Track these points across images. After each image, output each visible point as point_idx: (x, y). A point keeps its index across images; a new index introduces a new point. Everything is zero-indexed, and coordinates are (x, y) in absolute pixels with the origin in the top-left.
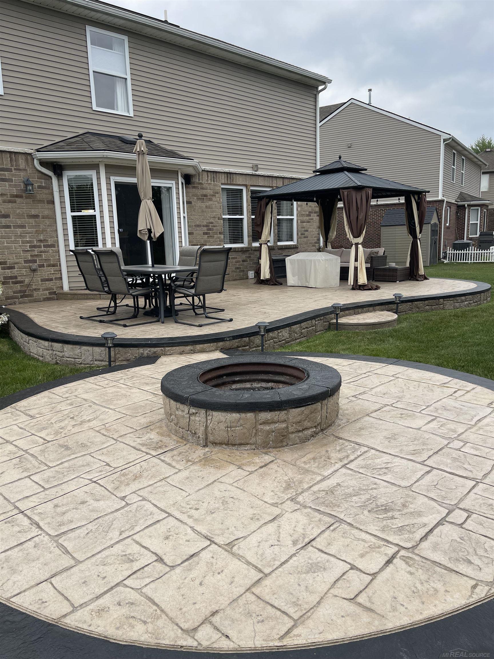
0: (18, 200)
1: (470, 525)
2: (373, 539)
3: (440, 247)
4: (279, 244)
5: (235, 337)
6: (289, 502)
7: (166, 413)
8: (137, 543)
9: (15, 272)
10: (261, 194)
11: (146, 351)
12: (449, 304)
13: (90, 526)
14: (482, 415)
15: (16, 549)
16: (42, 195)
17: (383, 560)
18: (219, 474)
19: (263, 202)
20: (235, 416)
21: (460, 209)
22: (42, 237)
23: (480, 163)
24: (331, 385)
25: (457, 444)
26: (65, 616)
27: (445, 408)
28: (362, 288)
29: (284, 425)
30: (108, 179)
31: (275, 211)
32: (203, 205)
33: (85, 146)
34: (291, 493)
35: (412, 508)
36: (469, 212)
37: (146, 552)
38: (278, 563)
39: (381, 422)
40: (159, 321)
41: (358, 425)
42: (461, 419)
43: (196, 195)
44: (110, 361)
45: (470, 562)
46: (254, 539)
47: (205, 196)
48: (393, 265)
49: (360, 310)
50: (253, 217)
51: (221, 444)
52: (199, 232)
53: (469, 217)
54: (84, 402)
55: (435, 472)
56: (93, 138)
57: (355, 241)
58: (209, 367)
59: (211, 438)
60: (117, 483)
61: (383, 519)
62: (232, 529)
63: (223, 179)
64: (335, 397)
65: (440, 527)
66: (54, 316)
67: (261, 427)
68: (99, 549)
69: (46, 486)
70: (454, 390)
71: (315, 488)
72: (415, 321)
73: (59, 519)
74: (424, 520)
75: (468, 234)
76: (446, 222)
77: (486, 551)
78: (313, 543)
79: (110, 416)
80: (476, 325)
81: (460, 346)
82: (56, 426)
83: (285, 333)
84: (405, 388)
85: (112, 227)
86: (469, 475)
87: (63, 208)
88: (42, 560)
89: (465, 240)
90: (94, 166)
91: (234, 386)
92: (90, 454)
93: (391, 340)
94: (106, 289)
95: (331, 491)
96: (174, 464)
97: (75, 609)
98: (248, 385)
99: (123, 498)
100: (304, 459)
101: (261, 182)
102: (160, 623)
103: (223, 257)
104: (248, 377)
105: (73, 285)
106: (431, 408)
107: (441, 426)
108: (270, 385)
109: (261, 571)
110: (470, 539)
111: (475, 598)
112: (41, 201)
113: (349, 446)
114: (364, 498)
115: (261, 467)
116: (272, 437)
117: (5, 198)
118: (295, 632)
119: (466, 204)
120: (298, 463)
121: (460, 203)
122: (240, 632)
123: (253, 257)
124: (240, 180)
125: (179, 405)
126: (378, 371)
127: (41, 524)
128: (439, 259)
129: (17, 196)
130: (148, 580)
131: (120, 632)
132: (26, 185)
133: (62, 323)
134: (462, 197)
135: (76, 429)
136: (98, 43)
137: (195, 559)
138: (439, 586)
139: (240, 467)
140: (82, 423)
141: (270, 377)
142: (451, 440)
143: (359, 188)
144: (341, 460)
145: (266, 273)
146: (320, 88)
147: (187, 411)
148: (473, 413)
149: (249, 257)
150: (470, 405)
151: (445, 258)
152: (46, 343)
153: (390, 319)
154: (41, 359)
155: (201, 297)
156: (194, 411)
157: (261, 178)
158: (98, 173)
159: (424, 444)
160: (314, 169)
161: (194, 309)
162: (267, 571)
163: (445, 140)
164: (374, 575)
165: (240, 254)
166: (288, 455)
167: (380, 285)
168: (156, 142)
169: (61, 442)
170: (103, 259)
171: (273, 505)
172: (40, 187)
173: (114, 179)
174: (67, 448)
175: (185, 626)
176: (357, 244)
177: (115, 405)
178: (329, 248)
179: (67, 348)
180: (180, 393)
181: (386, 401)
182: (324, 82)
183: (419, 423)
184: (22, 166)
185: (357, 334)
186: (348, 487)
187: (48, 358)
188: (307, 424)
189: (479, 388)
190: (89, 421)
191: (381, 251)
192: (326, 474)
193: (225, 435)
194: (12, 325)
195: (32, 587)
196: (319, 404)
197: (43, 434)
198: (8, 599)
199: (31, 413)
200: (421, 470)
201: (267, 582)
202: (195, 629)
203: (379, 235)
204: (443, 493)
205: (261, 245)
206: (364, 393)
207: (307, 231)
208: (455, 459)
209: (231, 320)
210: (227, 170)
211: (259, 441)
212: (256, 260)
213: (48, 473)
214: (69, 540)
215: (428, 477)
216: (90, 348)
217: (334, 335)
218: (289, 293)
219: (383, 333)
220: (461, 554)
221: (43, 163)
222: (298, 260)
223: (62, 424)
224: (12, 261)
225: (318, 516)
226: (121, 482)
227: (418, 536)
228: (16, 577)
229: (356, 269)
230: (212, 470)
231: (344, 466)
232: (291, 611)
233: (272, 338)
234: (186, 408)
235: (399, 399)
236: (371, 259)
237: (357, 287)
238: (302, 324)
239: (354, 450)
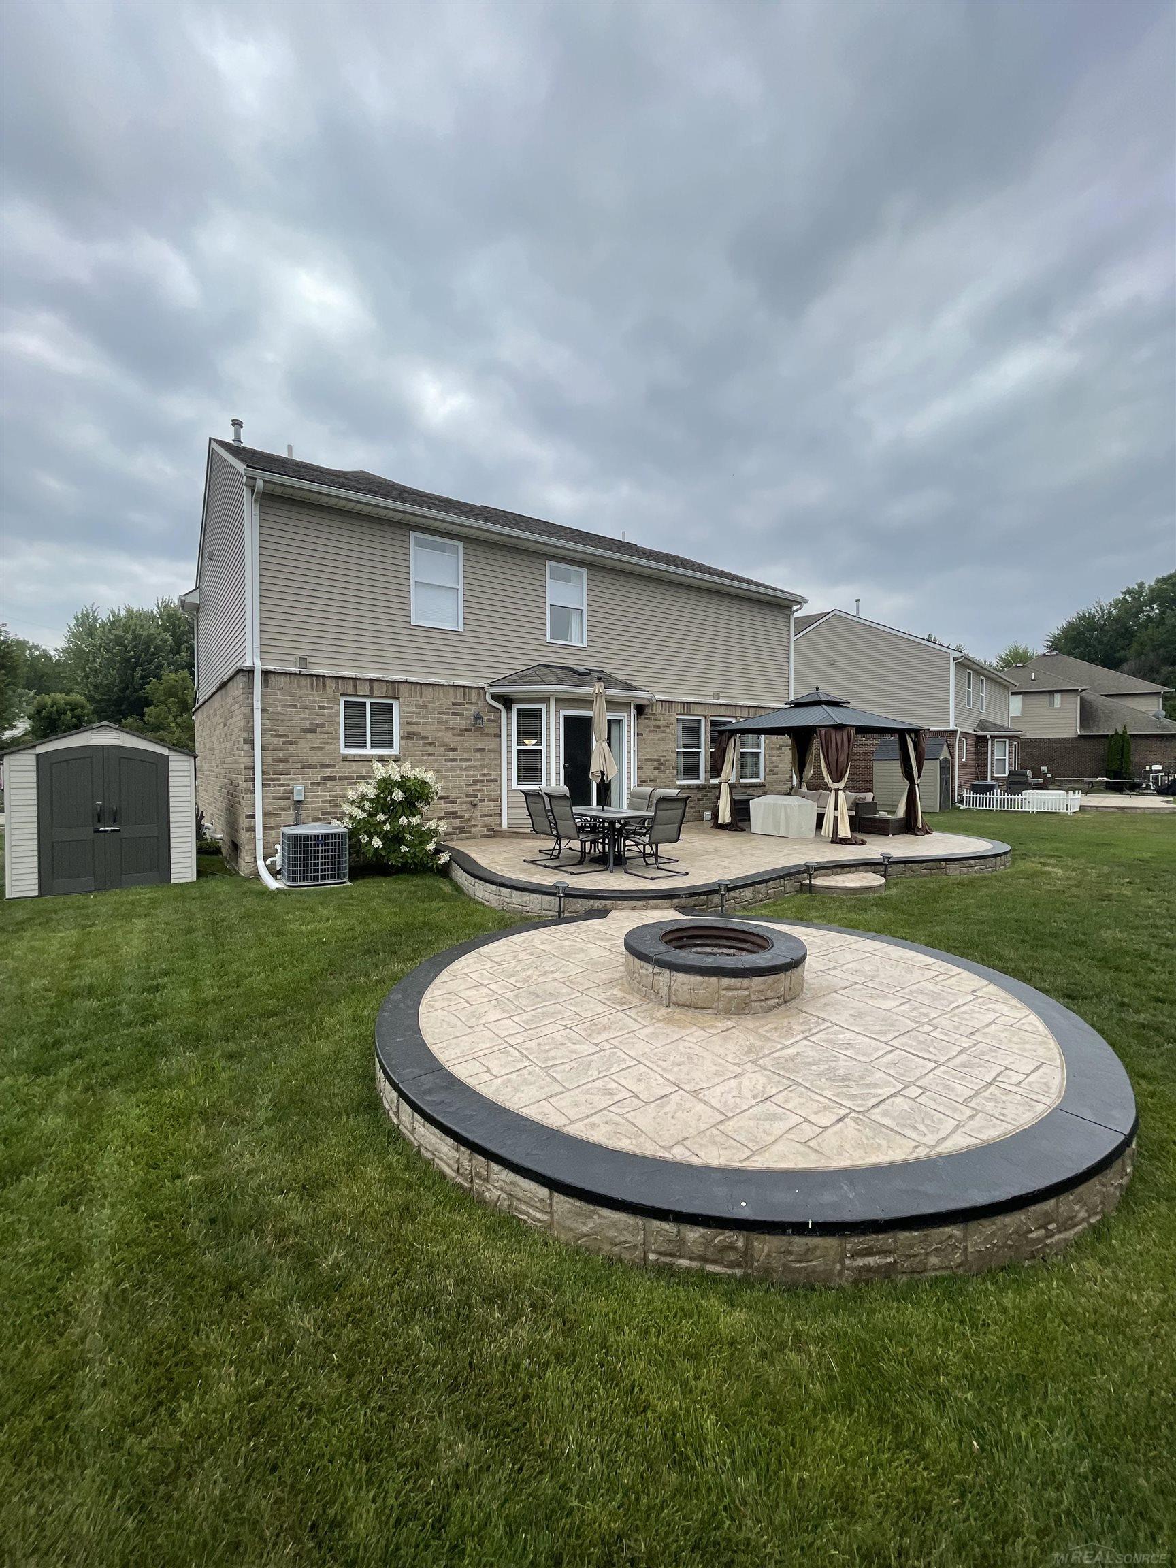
0: (467, 733)
1: (922, 1100)
2: (827, 1102)
3: (953, 788)
4: (743, 781)
5: (691, 895)
6: (750, 1064)
7: (627, 970)
8: (615, 1081)
9: (456, 806)
10: (723, 728)
11: (597, 904)
12: (953, 869)
13: (572, 1063)
14: (961, 1001)
15: (515, 1074)
16: (490, 728)
17: (835, 1118)
18: (682, 1033)
19: (725, 737)
20: (699, 978)
21: (981, 741)
22: (485, 771)
23: (1006, 683)
24: (797, 955)
25: (927, 1028)
26: (564, 1126)
27: (921, 992)
28: (844, 841)
29: (747, 993)
30: (558, 712)
31: (738, 744)
32: (656, 737)
33: (537, 679)
34: (753, 1056)
35: (868, 1080)
36: (993, 745)
37: (623, 1089)
38: (738, 1111)
39: (848, 1000)
40: (606, 870)
41: (824, 1001)
42: (937, 1004)
43: (648, 727)
44: (560, 912)
45: (915, 1128)
46: (718, 1090)
47: (659, 727)
48: (884, 814)
49: (839, 870)
50: (713, 750)
51: (683, 1005)
52: (649, 766)
53: (993, 751)
54: (543, 953)
55: (898, 1052)
56: (547, 671)
57: (834, 786)
58: (670, 928)
59: (674, 999)
60: (589, 1032)
61: (839, 1087)
62: (697, 1080)
63: (679, 709)
64: (799, 969)
65: (893, 1099)
66: (496, 858)
67: (723, 992)
68: (584, 1082)
69: (527, 1027)
70: (936, 973)
71: (776, 1055)
72: (908, 888)
73: (545, 1055)
74: (879, 1091)
75: (992, 773)
76: (960, 757)
77: (933, 1121)
78: (772, 1099)
79: (573, 970)
80: (984, 898)
81: (960, 923)
82: (523, 974)
83: (748, 893)
84: (880, 966)
85: (558, 762)
86: (934, 1058)
87: (509, 741)
88: (537, 1084)
89: (989, 782)
90: (546, 700)
91: (694, 950)
92: (559, 1003)
93: (874, 908)
94: (554, 832)
95: (791, 1058)
96: (639, 1019)
97: (572, 1122)
98: (708, 950)
99: (597, 1045)
100: (766, 1028)
101: (722, 711)
102: (642, 1139)
103: (681, 805)
104: (709, 942)
105: (512, 822)
106: (906, 990)
107: (914, 1009)
108: (732, 951)
109: (724, 1114)
110: (920, 1110)
111: (915, 1155)
112: (488, 735)
113: (813, 1020)
114: (822, 1067)
115: (723, 1031)
116: (734, 1003)
117: (455, 732)
118: (754, 1159)
119: (988, 734)
120: (760, 1031)
121: (979, 734)
122: (706, 1153)
123: (712, 795)
124: (699, 710)
125: (643, 963)
126: (853, 946)
127: (530, 1057)
128: (953, 803)
129: (466, 730)
130: (627, 1110)
131: (611, 1142)
132: (476, 719)
133: (506, 866)
134: (982, 725)
135: (542, 979)
136: (557, 577)
137: (665, 1099)
138: (884, 1143)
139: (702, 1029)
140: (546, 973)
141: (733, 943)
142: (921, 1023)
143: (839, 728)
144: (803, 1032)
145: (725, 816)
146: (795, 608)
147: (651, 970)
148: (952, 999)
149: (706, 795)
150: (949, 990)
151: (961, 802)
152: (494, 888)
153: (875, 883)
154: (486, 903)
155: (654, 846)
156: (658, 971)
157: (722, 708)
158: (548, 706)
159: (891, 1025)
160: (787, 700)
161: (644, 857)
162: (729, 1115)
163: (955, 659)
164: (825, 1128)
165: (695, 791)
166: (750, 1023)
167: (866, 839)
168: (608, 671)
169: (531, 989)
170: (554, 802)
171: (735, 1064)
172: (489, 720)
173: (564, 712)
174: (537, 996)
175: (663, 1144)
176: (837, 790)
177: (574, 958)
178: (804, 789)
179: (516, 893)
180: (644, 952)
181: (856, 979)
182: (800, 601)
183: (889, 1004)
184: (474, 700)
185: (834, 899)
186: (807, 1057)
187: (494, 904)
188: (769, 994)
189: (966, 974)
190: (552, 972)
191: (869, 797)
192: (787, 1043)
193: (688, 996)
194: (454, 865)
195: (534, 1103)
196: (783, 975)
197: (512, 980)
198: (517, 1109)
199: (497, 959)
200: (883, 1049)
201: (730, 1123)
202: (671, 1147)
203: (871, 770)
204: (902, 1071)
205: (720, 783)
206: (834, 968)
207: (777, 766)
208: (920, 1042)
209: (687, 874)
210: (684, 699)
211: (721, 1007)
212: (714, 799)
213: (525, 1016)
214: (556, 1072)
215: (890, 1056)
216: (539, 896)
217: (806, 899)
218: (754, 843)
219: (866, 900)
220: (908, 1121)
221: (495, 697)
222: (765, 804)
223: (528, 973)
224: (455, 795)
225: (777, 1078)
226: (593, 1031)
227: (870, 1103)
228: (519, 1095)
229: (836, 819)
230: (677, 1029)
231: (806, 1038)
232: (750, 1145)
233: (734, 898)
234: (650, 967)
235: (873, 977)
236: (856, 806)
237: (837, 840)
238: (769, 884)
239: (818, 1025)
